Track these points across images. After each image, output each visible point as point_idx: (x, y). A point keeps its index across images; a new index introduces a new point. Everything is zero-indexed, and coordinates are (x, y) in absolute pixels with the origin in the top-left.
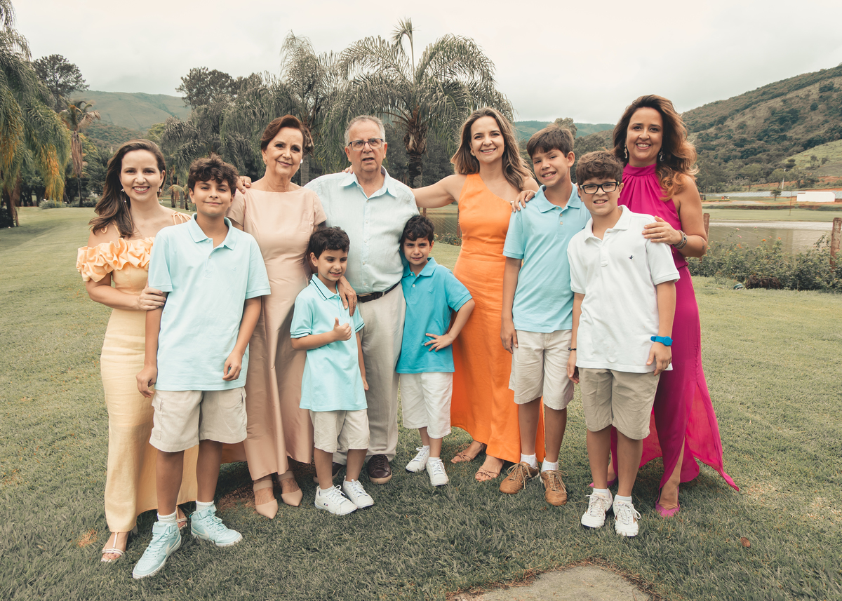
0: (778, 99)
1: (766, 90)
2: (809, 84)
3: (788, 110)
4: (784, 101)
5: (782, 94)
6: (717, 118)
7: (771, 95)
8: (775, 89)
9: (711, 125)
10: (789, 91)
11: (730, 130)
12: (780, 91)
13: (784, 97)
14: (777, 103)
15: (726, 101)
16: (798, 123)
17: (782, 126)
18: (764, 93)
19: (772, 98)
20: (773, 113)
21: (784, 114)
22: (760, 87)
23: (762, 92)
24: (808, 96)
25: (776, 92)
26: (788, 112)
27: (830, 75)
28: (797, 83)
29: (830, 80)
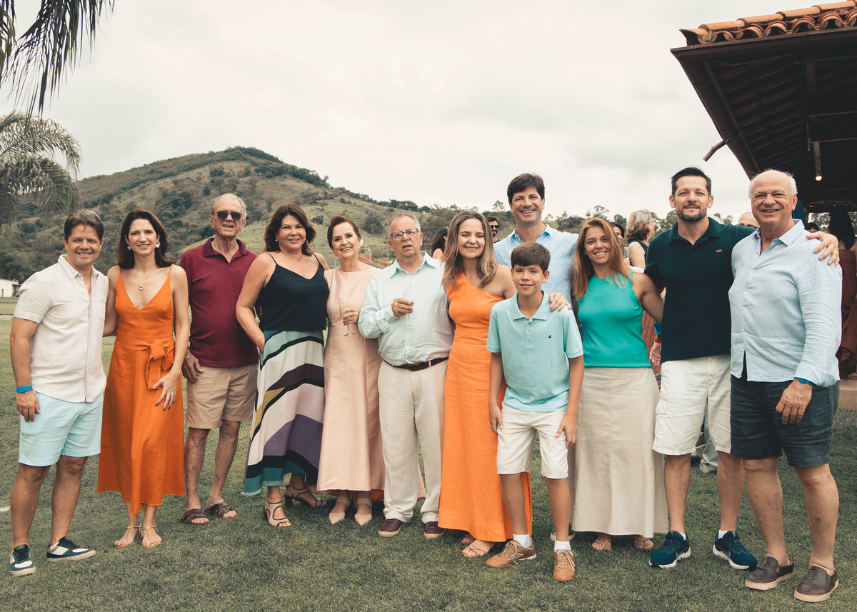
0: (168, 180)
1: (154, 168)
2: (199, 166)
3: (180, 192)
4: (175, 182)
5: (171, 175)
6: (100, 196)
7: (160, 175)
8: (164, 167)
9: (94, 204)
10: (179, 171)
11: (118, 212)
12: (170, 170)
13: (174, 178)
14: (167, 184)
15: (109, 177)
16: (192, 208)
17: (176, 211)
18: (152, 172)
19: (162, 177)
20: (165, 195)
21: (177, 197)
22: (148, 164)
23: (150, 169)
24: (199, 179)
25: (165, 171)
26: (181, 196)
27: (219, 159)
28: (187, 163)
29: (219, 164)
